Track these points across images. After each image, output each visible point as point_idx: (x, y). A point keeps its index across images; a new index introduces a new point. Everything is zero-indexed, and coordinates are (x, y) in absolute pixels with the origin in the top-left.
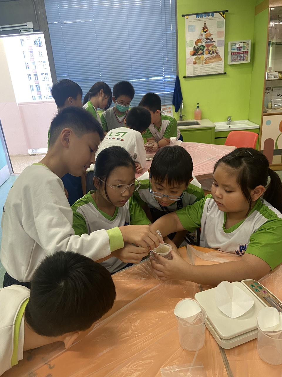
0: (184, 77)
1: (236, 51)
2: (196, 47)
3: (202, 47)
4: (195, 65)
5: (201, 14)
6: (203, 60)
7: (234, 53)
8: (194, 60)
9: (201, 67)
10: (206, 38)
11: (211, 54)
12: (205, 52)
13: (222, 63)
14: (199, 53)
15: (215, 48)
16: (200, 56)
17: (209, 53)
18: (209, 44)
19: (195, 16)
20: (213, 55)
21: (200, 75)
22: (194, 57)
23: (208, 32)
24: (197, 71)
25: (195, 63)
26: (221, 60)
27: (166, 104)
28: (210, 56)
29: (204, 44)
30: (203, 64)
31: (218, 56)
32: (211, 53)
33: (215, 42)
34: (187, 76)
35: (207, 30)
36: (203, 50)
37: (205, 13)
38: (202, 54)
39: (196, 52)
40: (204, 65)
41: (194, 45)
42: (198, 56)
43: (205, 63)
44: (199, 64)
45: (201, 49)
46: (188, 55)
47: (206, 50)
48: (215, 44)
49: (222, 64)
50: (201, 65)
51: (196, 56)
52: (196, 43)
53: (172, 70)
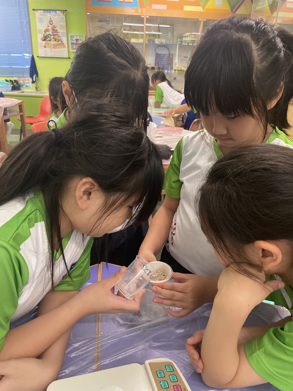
0: (38, 57)
1: (75, 42)
2: (45, 35)
3: (49, 36)
4: (45, 49)
5: (47, 10)
6: (51, 46)
7: (73, 43)
8: (44, 45)
9: (50, 50)
10: (52, 29)
11: (57, 42)
12: (52, 39)
13: (66, 49)
14: (48, 39)
15: (60, 38)
16: (49, 42)
17: (56, 41)
18: (55, 33)
19: (43, 11)
20: (59, 42)
21: (50, 56)
22: (44, 42)
23: (53, 24)
24: (47, 53)
25: (45, 47)
26: (65, 47)
27: (25, 76)
28: (56, 42)
29: (51, 33)
30: (51, 49)
31: (62, 44)
32: (57, 40)
33: (59, 32)
34: (39, 56)
35: (52, 23)
36: (50, 38)
37: (50, 10)
38: (50, 40)
39: (45, 39)
40: (53, 49)
41: (44, 33)
42: (47, 42)
43: (53, 48)
44: (49, 48)
45: (49, 37)
46: (40, 41)
47: (53, 38)
48: (60, 34)
49: (66, 51)
50: (50, 49)
51: (46, 42)
52: (45, 32)
53: (28, 50)
